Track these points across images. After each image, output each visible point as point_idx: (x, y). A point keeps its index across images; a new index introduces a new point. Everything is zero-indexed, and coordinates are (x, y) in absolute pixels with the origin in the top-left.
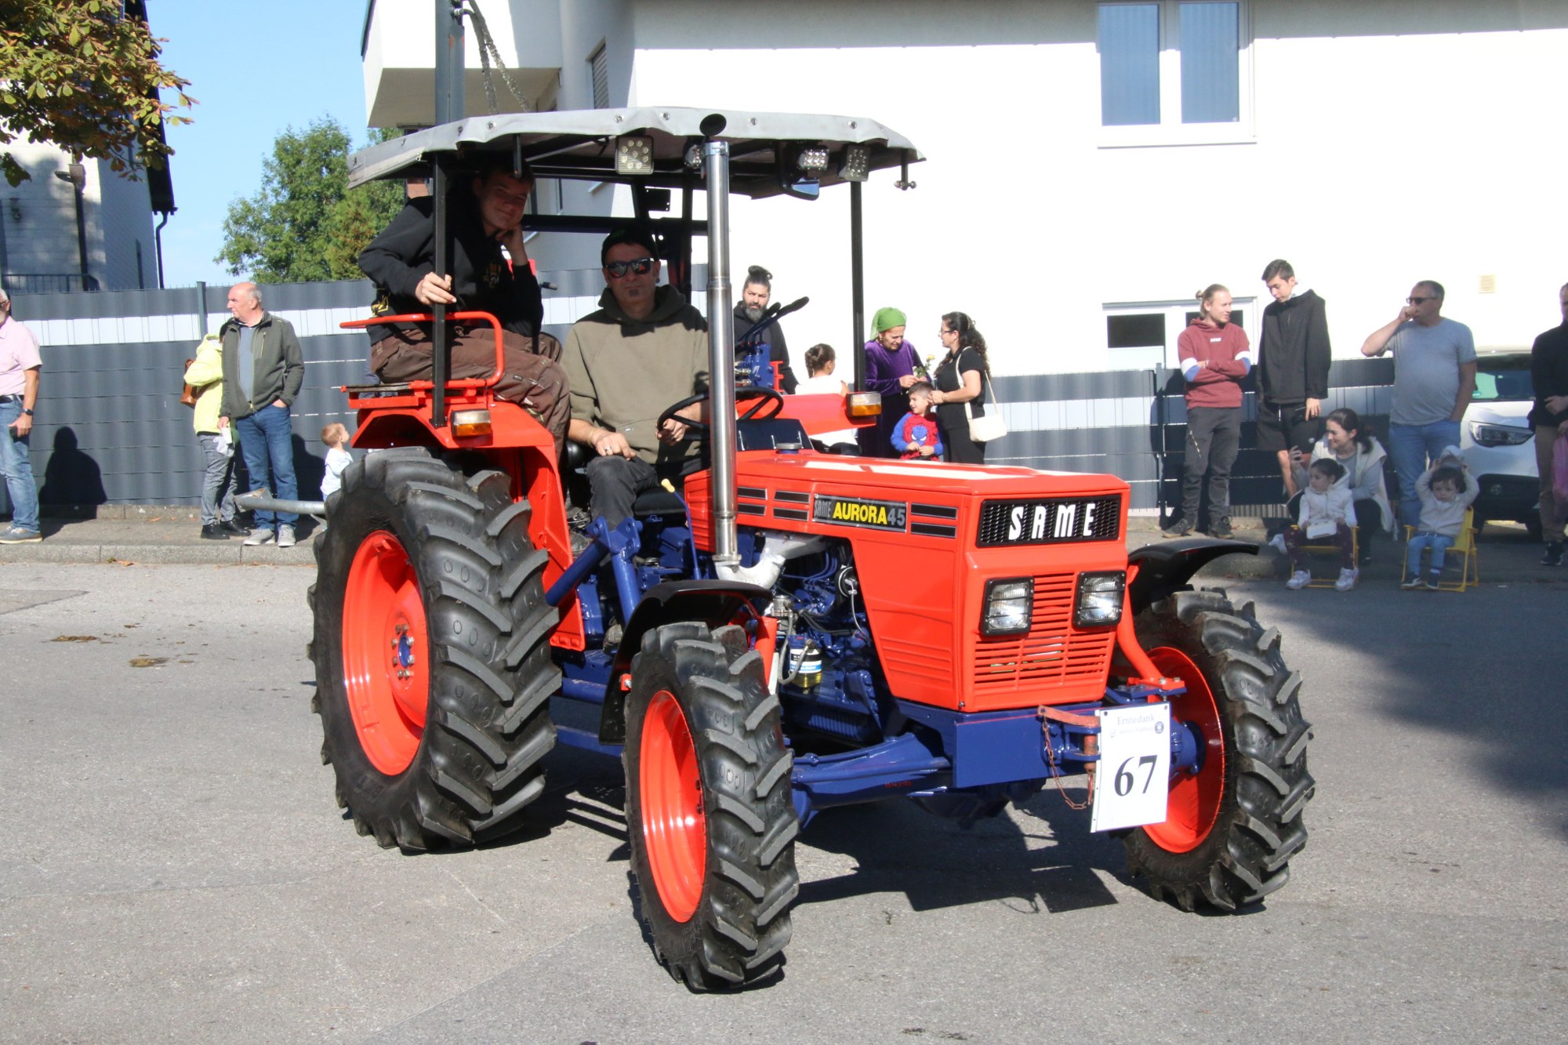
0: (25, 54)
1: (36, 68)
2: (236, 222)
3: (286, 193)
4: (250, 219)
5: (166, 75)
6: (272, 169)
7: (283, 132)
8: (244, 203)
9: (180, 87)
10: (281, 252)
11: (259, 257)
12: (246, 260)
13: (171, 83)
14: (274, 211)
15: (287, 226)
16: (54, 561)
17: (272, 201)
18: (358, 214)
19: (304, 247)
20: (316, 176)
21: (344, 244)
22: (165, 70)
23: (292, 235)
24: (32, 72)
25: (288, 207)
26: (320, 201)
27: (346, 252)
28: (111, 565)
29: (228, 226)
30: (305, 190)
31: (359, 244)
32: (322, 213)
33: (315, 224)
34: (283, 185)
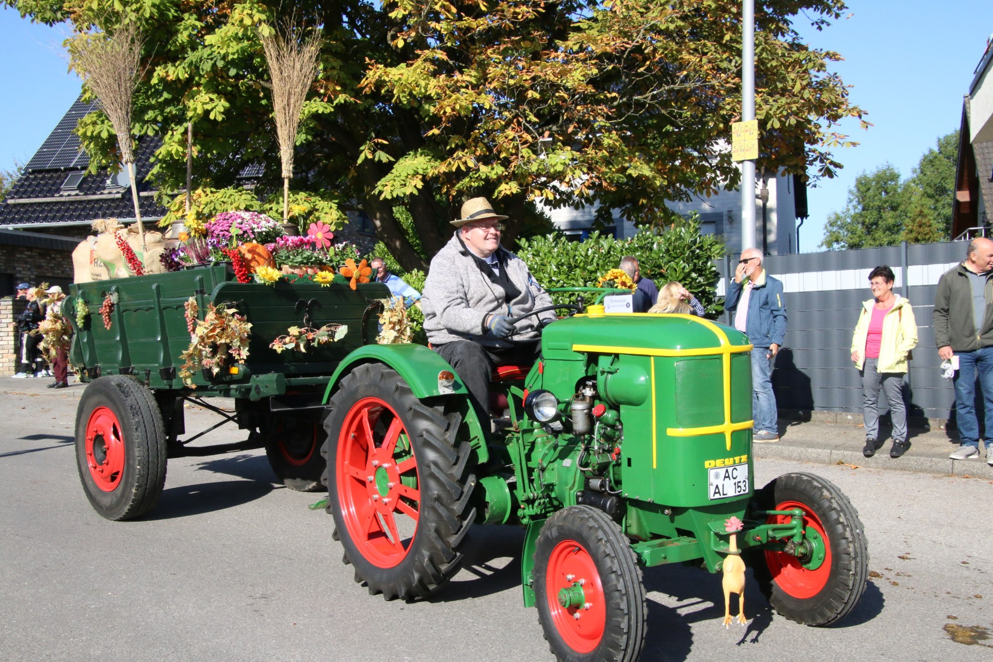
0: (766, 102)
1: (774, 109)
2: (831, 225)
3: (860, 207)
4: (839, 223)
5: (853, 109)
6: (853, 194)
7: (861, 173)
8: (836, 214)
9: (860, 117)
10: (856, 240)
11: (842, 244)
13: (855, 113)
14: (854, 218)
15: (860, 226)
16: (794, 459)
17: (852, 212)
18: (921, 212)
19: (869, 237)
20: (879, 196)
21: (911, 231)
22: (850, 107)
23: (864, 231)
24: (771, 112)
25: (861, 215)
26: (880, 211)
27: (914, 235)
28: (841, 466)
29: (826, 227)
30: (871, 204)
31: (921, 230)
32: (881, 218)
33: (876, 224)
34: (859, 203)
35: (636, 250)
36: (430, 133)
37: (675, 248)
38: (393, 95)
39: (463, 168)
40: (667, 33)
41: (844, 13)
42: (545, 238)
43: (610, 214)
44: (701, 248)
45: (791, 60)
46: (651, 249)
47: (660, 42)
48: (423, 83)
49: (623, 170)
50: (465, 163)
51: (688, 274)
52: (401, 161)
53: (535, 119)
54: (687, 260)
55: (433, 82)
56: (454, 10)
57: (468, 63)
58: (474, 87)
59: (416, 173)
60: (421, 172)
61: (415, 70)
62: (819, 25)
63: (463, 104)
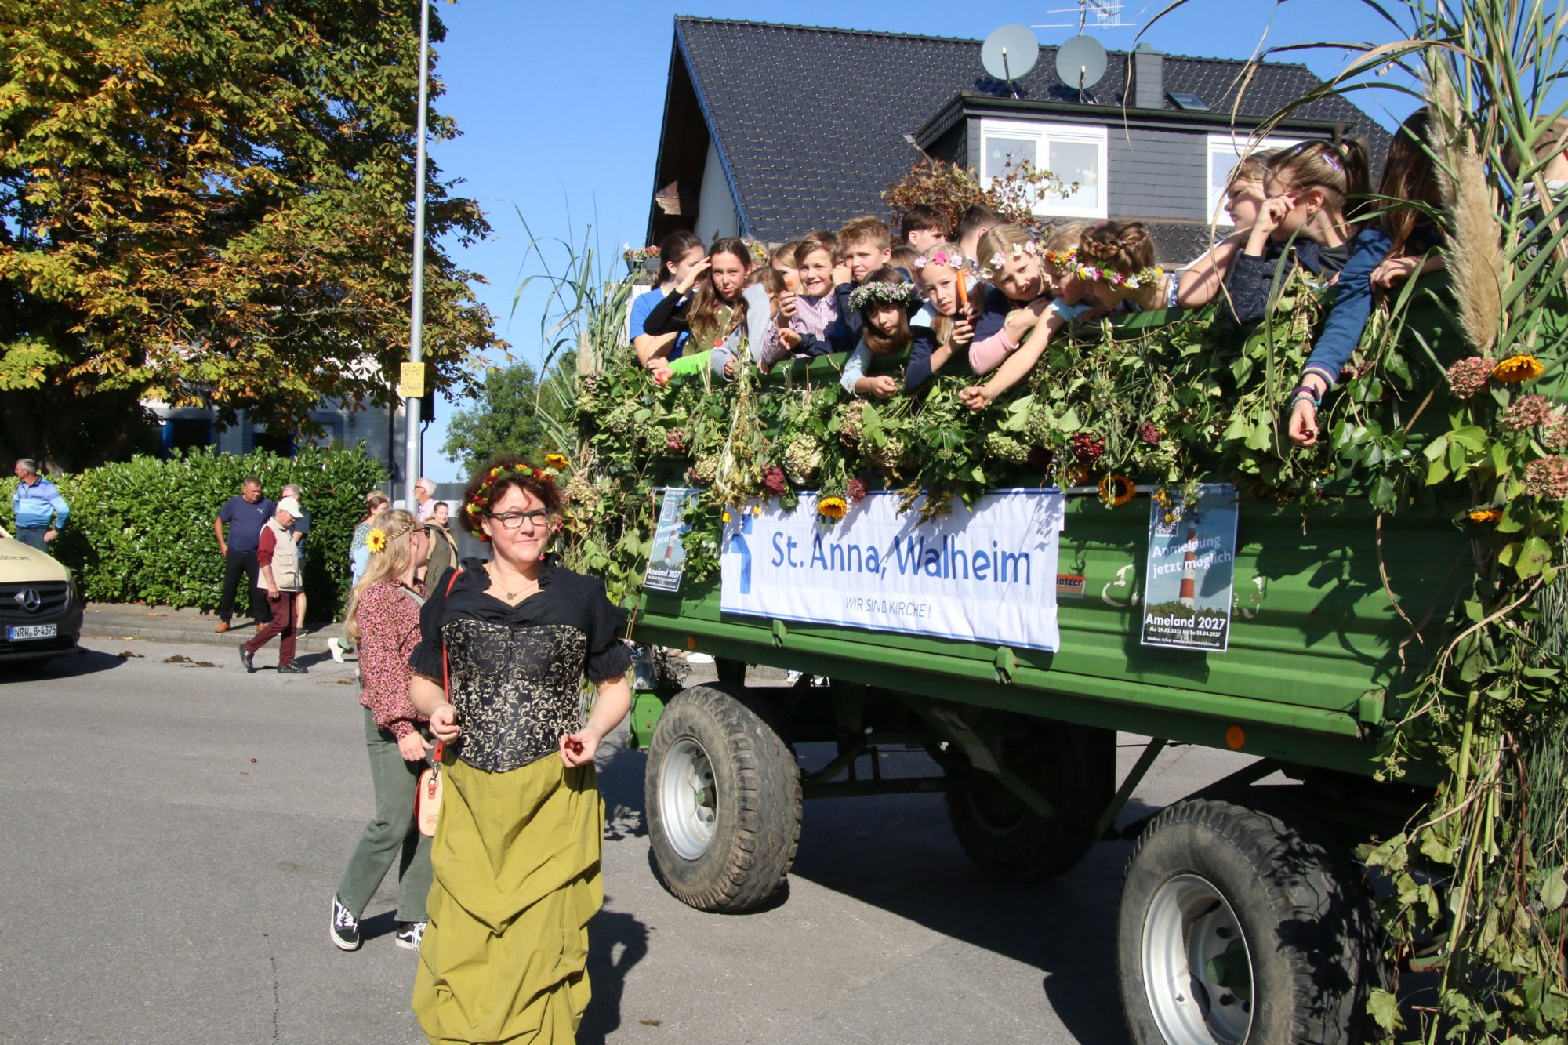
1: (428, 337)
2: (456, 426)
3: (491, 408)
4: (465, 425)
8: (462, 414)
10: (485, 448)
11: (469, 451)
12: (460, 452)
14: (482, 420)
15: (489, 431)
17: (481, 413)
19: (500, 444)
20: (512, 397)
22: (497, 338)
23: (494, 437)
25: (491, 418)
26: (512, 415)
29: (451, 430)
30: (503, 406)
32: (514, 423)
33: (508, 429)
34: (489, 403)
35: (304, 469)
36: (75, 330)
37: (344, 471)
38: (31, 286)
39: (112, 371)
40: (330, 256)
41: (490, 235)
42: (203, 451)
43: (235, 416)
44: (367, 472)
45: (441, 288)
46: (320, 470)
47: (324, 264)
48: (71, 279)
49: (275, 382)
50: (114, 365)
51: (355, 497)
52: (13, 346)
53: (190, 327)
54: (356, 483)
55: (81, 279)
56: (111, 210)
57: (116, 259)
58: (125, 286)
59: (37, 365)
60: (42, 362)
61: (61, 265)
62: (466, 242)
63: (119, 305)
